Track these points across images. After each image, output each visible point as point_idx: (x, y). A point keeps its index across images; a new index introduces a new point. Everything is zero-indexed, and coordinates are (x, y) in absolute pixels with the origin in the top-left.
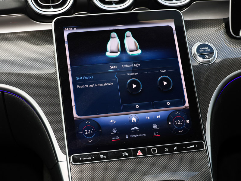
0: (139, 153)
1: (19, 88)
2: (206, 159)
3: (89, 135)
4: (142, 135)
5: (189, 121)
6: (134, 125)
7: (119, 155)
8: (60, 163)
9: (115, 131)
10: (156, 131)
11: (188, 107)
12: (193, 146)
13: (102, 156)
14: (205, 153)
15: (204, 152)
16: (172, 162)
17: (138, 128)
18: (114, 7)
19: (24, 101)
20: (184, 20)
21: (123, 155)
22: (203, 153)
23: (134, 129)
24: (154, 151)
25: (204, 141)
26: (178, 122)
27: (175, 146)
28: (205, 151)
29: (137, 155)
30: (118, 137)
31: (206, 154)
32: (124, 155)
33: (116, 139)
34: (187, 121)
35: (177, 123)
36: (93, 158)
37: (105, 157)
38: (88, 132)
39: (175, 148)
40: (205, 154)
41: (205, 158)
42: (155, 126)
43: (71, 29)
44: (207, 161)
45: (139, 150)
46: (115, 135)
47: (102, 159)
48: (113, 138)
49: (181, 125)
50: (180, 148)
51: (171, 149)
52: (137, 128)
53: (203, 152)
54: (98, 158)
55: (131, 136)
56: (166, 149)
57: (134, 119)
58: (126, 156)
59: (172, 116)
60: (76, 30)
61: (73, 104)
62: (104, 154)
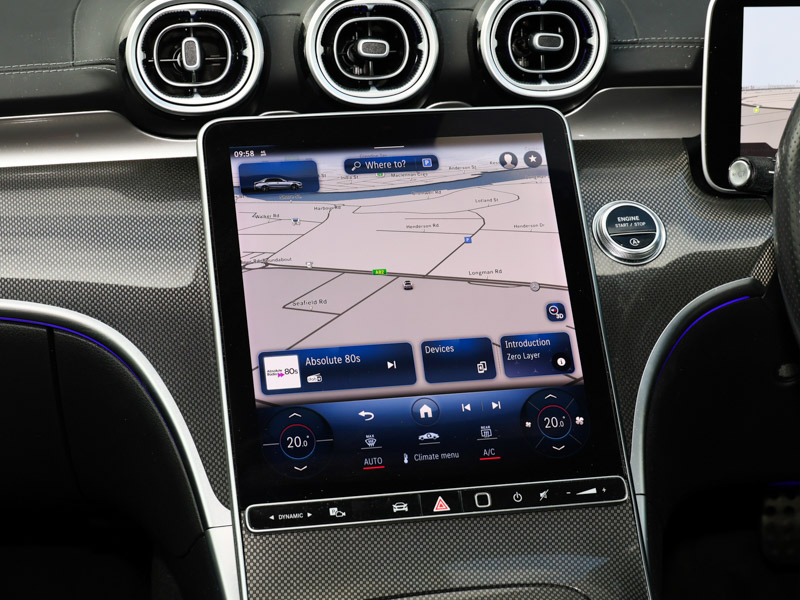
0: (441, 505)
1: (99, 319)
2: (630, 529)
3: (296, 451)
4: (448, 456)
5: (582, 419)
6: (427, 425)
7: (383, 509)
8: (212, 532)
9: (371, 442)
10: (487, 444)
11: (580, 379)
12: (593, 491)
13: (333, 511)
14: (627, 512)
15: (624, 508)
16: (534, 535)
17: (437, 436)
18: (373, 96)
19: (111, 356)
20: (574, 138)
21: (395, 510)
22: (622, 511)
23: (425, 437)
24: (483, 500)
25: (626, 478)
26: (552, 422)
27: (542, 488)
28: (627, 505)
29: (435, 510)
30: (379, 460)
31: (630, 515)
32: (396, 508)
33: (374, 465)
34: (577, 418)
35: (550, 424)
36: (309, 515)
37: (344, 514)
38: (295, 442)
39: (542, 495)
40: (627, 515)
41: (627, 525)
42: (486, 432)
43: (252, 152)
44: (633, 533)
45: (440, 498)
46: (372, 453)
47: (334, 519)
48: (366, 462)
49: (559, 431)
50: (557, 495)
51: (531, 496)
52: (434, 435)
53: (621, 508)
54: (321, 515)
55: (417, 457)
56: (517, 497)
57: (425, 410)
58: (401, 514)
59: (535, 404)
60: (264, 158)
61: (254, 363)
62: (340, 505)
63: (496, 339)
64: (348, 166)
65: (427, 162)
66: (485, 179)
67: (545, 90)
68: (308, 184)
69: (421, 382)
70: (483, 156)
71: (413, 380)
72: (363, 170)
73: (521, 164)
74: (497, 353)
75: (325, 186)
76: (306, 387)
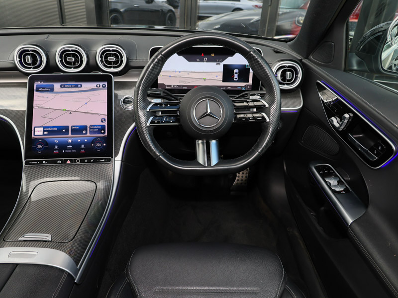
0: (69, 162)
1: (7, 117)
3: (39, 148)
4: (73, 151)
5: (105, 144)
6: (70, 144)
7: (55, 162)
9: (56, 147)
10: (83, 149)
11: (106, 136)
12: (104, 160)
13: (44, 162)
18: (72, 70)
20: (115, 81)
23: (69, 147)
24: (78, 161)
25: (112, 158)
26: (98, 145)
27: (92, 159)
29: (67, 163)
30: (58, 151)
31: (112, 166)
33: (56, 152)
36: (39, 162)
37: (46, 163)
38: (39, 146)
39: (92, 161)
41: (111, 168)
42: (83, 146)
43: (39, 82)
44: (112, 170)
45: (68, 160)
46: (56, 150)
47: (44, 164)
48: (54, 151)
49: (100, 147)
50: (95, 161)
51: (89, 161)
52: (71, 146)
53: (110, 164)
54: (41, 162)
55: (66, 151)
56: (86, 161)
57: (70, 141)
58: (59, 163)
59: (95, 141)
60: (42, 83)
61: (33, 129)
62: (46, 161)
63: (88, 126)
64: (61, 86)
65: (79, 86)
66: (92, 90)
67: (112, 70)
68: (51, 90)
69: (70, 135)
70: (93, 85)
71: (68, 134)
72: (64, 87)
73: (101, 87)
74: (88, 129)
75: (55, 91)
76: (44, 135)
